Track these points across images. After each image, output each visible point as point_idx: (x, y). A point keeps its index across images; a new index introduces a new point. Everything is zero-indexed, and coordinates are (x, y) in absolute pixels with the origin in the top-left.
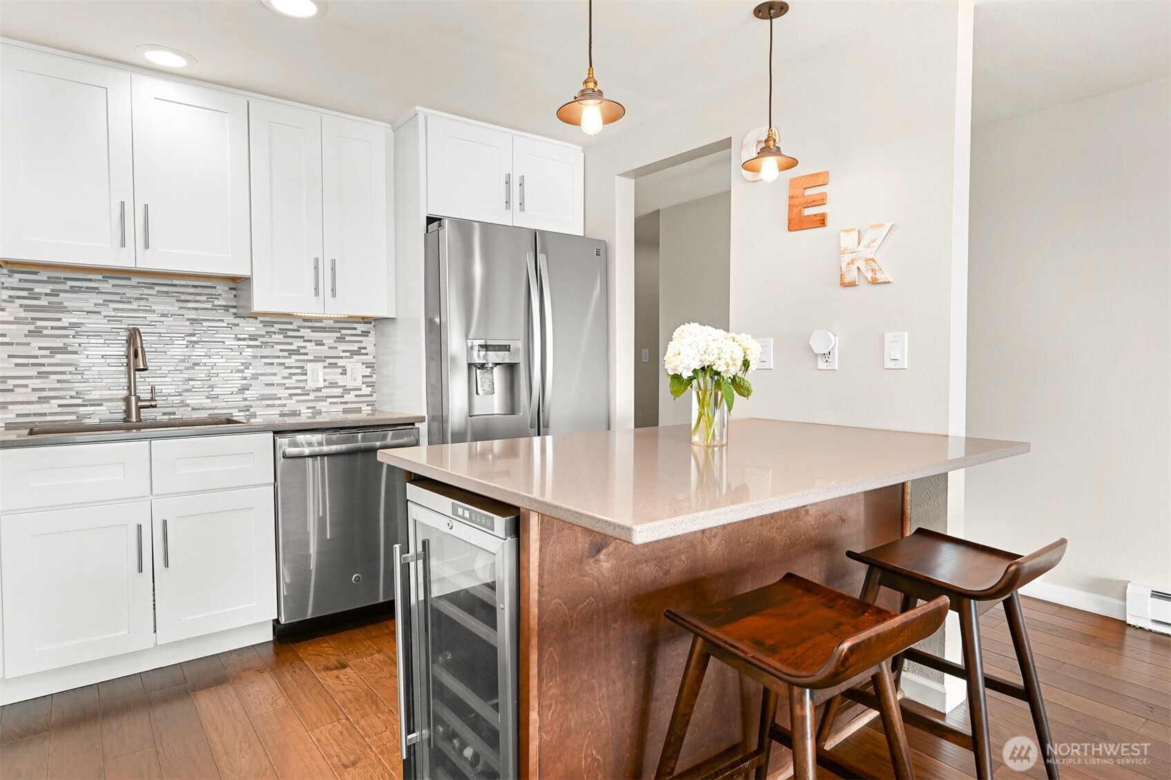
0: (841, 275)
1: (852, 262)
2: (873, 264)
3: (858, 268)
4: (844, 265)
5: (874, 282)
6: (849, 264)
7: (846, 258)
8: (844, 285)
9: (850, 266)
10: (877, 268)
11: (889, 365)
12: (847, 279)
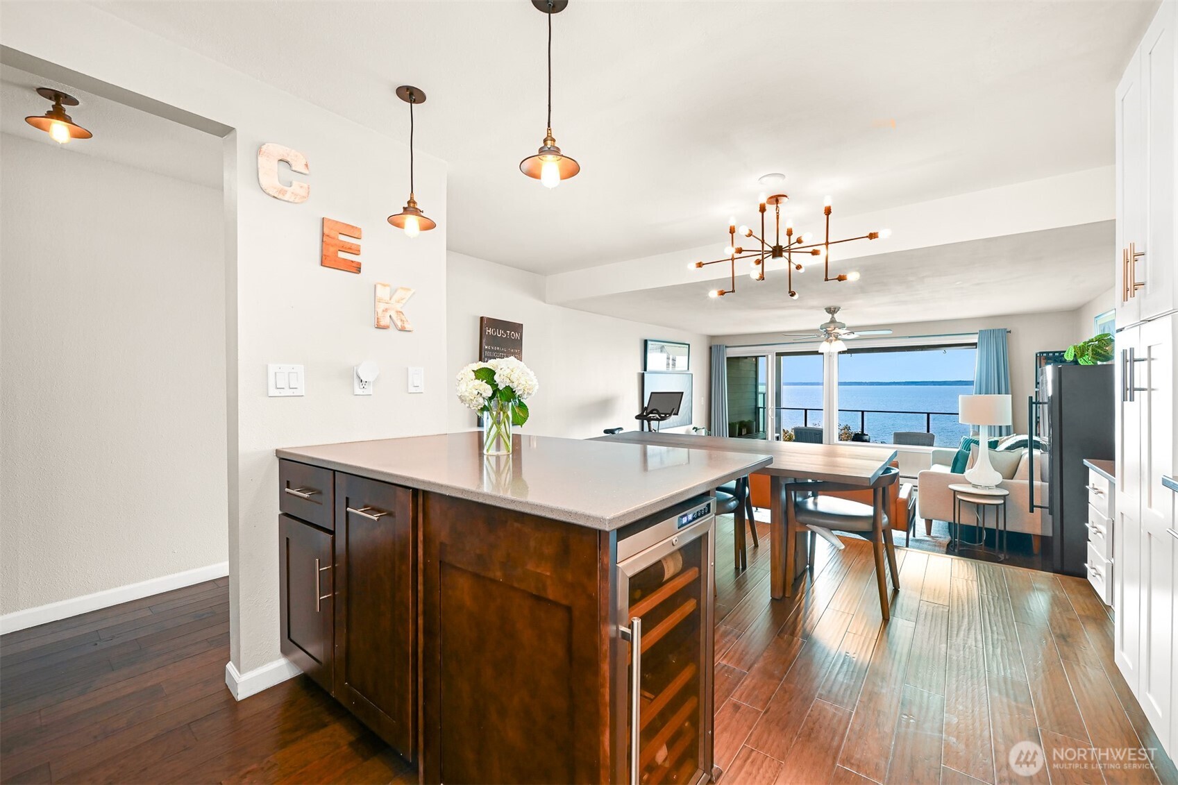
0: (378, 319)
1: (386, 310)
2: (401, 315)
3: (390, 316)
4: (380, 311)
5: (403, 330)
6: (383, 311)
7: (381, 307)
8: (379, 327)
9: (384, 313)
10: (404, 319)
11: (412, 389)
12: (383, 323)
